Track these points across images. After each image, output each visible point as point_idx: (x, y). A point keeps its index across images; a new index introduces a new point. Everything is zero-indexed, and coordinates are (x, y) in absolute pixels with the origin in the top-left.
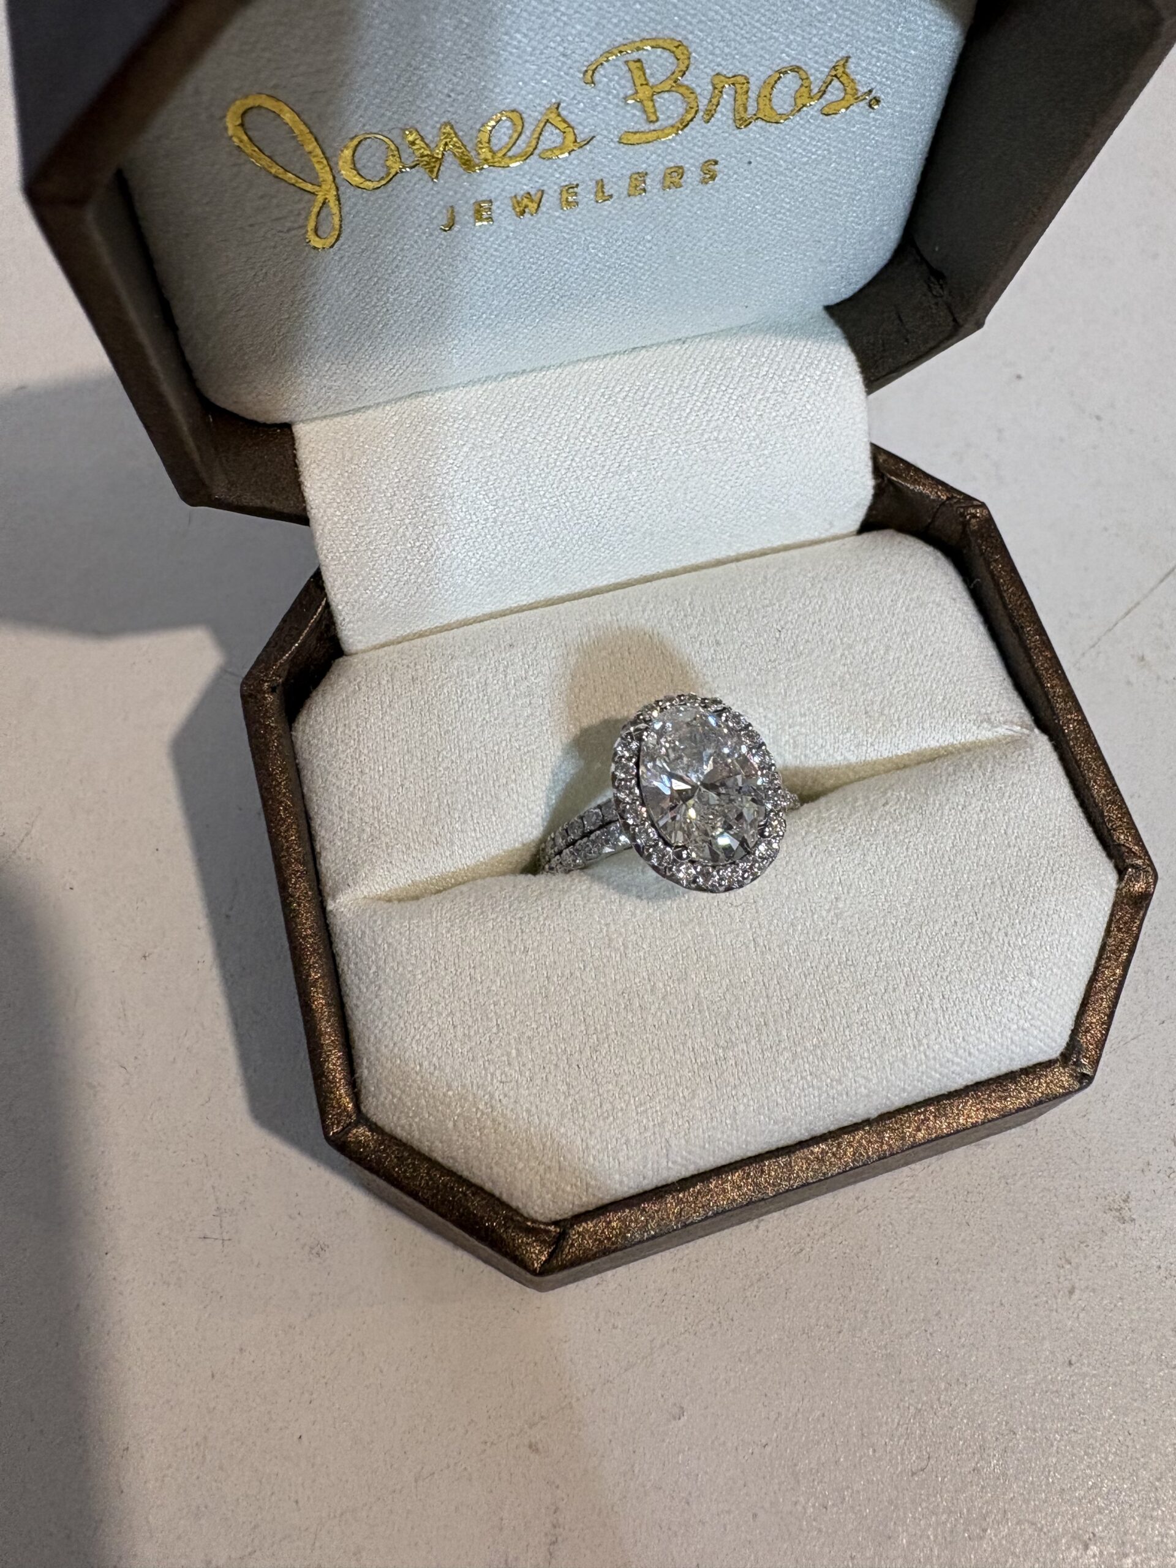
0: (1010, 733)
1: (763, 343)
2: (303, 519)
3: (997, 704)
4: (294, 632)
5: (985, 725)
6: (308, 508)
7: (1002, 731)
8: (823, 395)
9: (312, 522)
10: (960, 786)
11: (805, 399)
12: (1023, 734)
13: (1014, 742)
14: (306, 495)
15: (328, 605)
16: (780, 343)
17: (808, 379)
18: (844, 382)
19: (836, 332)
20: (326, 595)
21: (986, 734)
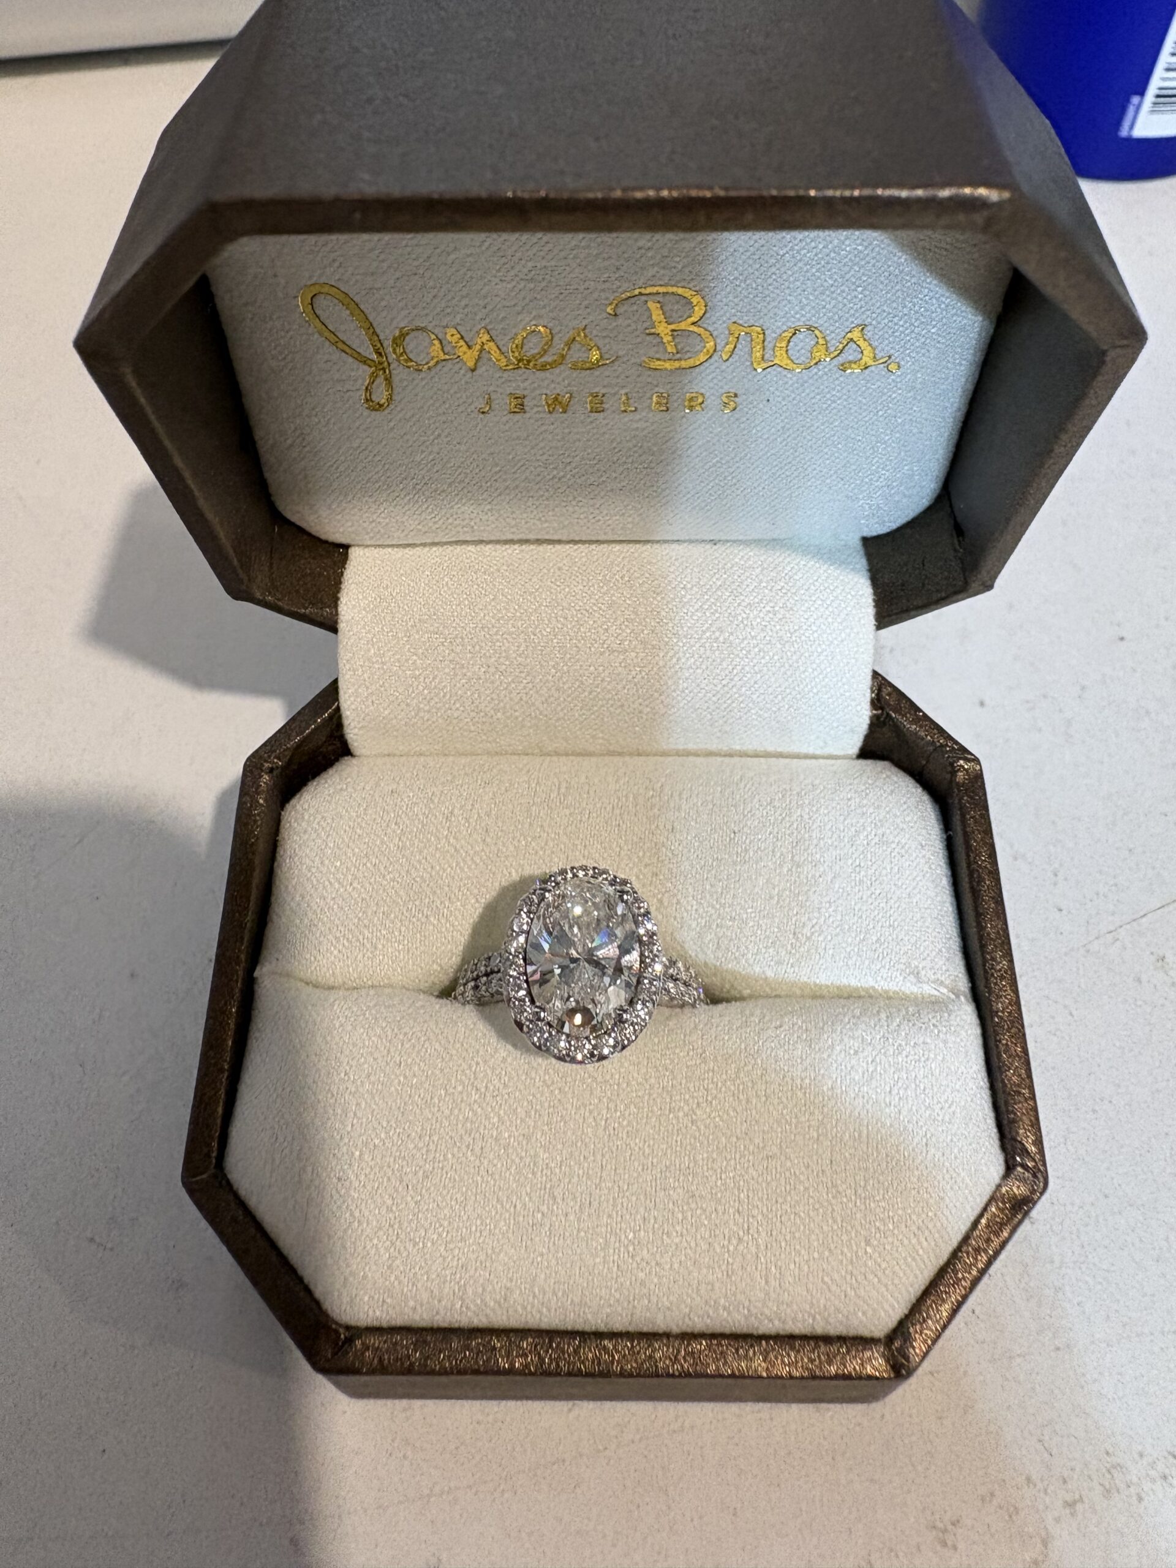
0: (936, 993)
1: (788, 559)
2: (333, 628)
3: (932, 961)
4: (303, 724)
5: (912, 978)
6: (339, 621)
7: (928, 990)
8: (830, 620)
9: (339, 634)
10: (860, 1031)
11: (812, 620)
12: (949, 998)
13: (936, 1005)
14: (340, 609)
15: (338, 709)
16: (803, 563)
17: (819, 602)
18: (854, 612)
19: (862, 563)
20: (337, 700)
21: (910, 987)
